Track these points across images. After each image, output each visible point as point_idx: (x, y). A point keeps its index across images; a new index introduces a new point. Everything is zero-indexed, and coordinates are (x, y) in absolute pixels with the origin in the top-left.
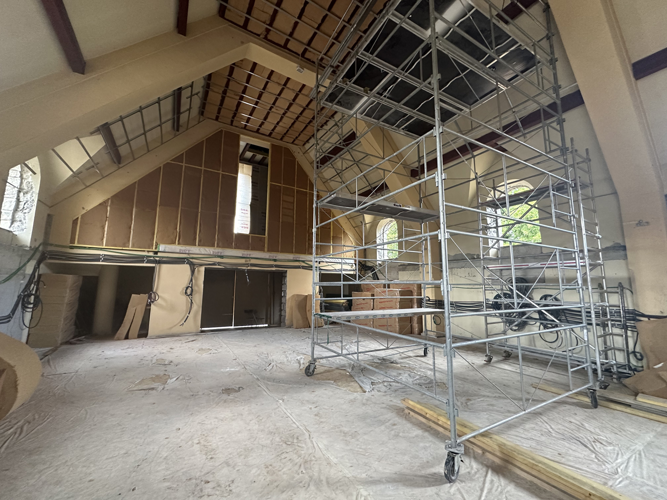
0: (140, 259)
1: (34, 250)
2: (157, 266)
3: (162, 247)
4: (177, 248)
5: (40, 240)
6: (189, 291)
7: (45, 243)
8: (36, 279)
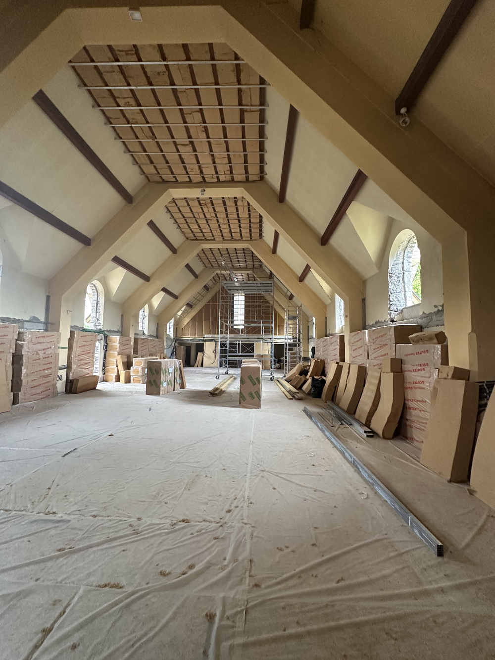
0: (199, 340)
1: (174, 339)
2: (204, 342)
3: (205, 336)
4: (210, 336)
5: (175, 336)
6: (215, 352)
7: (176, 337)
8: (175, 347)
